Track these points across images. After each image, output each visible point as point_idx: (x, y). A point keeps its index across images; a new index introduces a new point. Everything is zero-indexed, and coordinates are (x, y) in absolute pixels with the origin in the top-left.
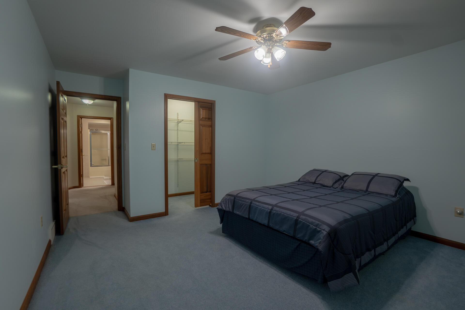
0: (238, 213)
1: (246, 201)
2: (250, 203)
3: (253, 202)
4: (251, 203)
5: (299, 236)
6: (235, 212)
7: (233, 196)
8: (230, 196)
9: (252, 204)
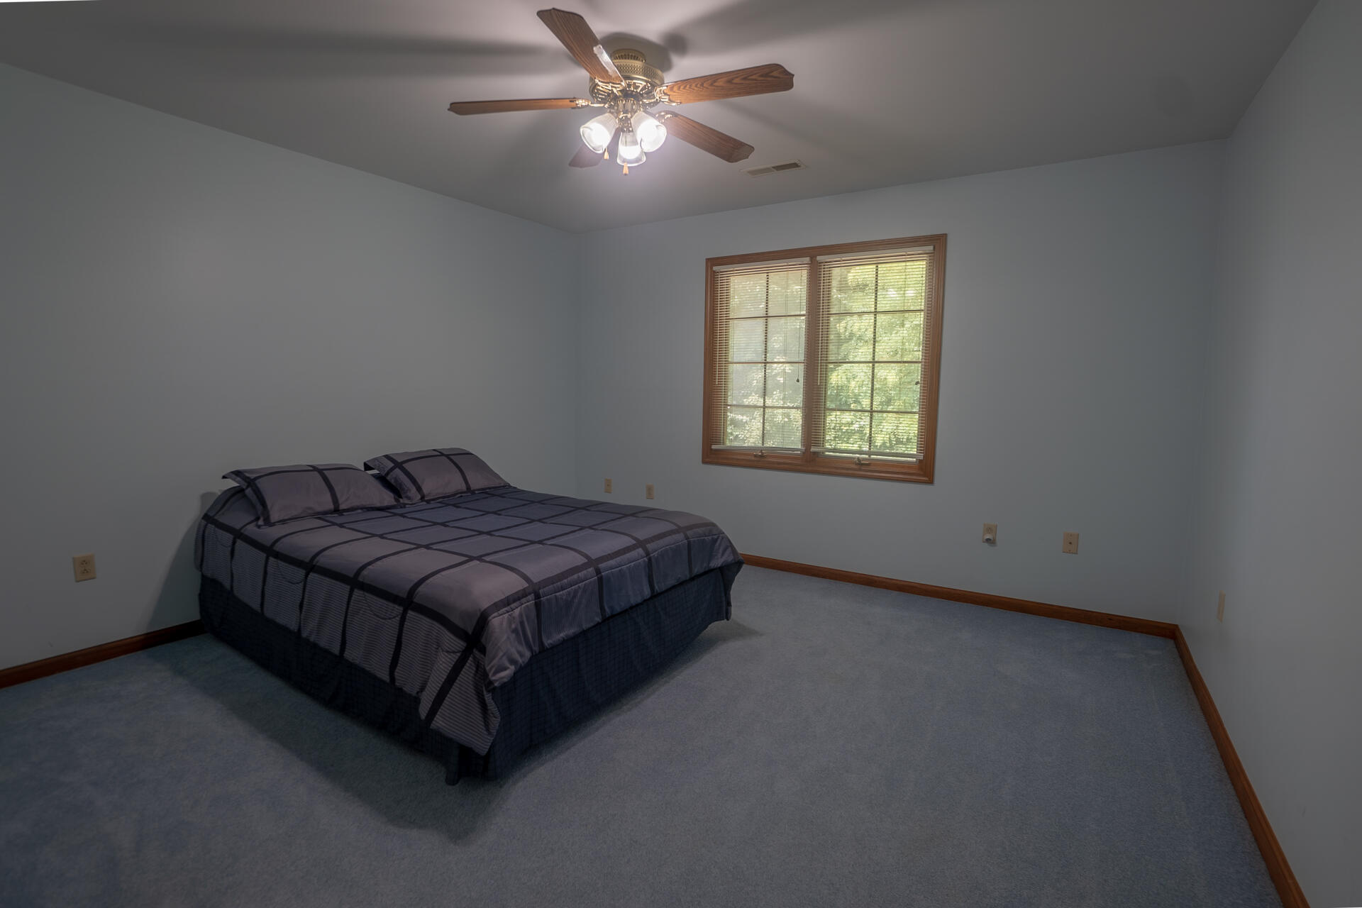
0: (562, 635)
1: (579, 577)
2: (597, 575)
3: (602, 566)
4: (598, 572)
5: (696, 570)
6: (550, 641)
7: (530, 594)
8: (514, 601)
9: (603, 574)
